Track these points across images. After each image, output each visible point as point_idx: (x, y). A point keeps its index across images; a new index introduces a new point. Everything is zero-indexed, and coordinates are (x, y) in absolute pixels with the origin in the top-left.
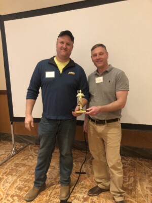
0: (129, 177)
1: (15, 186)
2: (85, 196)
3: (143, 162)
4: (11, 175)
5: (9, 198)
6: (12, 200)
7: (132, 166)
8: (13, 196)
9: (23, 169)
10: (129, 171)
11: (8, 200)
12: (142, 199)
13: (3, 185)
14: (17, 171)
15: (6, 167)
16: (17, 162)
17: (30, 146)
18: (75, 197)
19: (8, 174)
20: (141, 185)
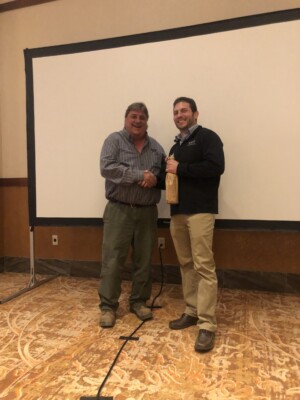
0: (236, 311)
1: (39, 322)
2: (162, 331)
3: (260, 295)
4: (30, 311)
5: (30, 336)
6: (34, 338)
7: (242, 299)
8: (35, 334)
9: (49, 304)
10: (236, 304)
11: (28, 338)
12: (255, 332)
13: (17, 322)
14: (40, 307)
15: (18, 302)
16: (39, 296)
17: (60, 278)
18: (144, 333)
19: (25, 309)
20: (254, 318)
